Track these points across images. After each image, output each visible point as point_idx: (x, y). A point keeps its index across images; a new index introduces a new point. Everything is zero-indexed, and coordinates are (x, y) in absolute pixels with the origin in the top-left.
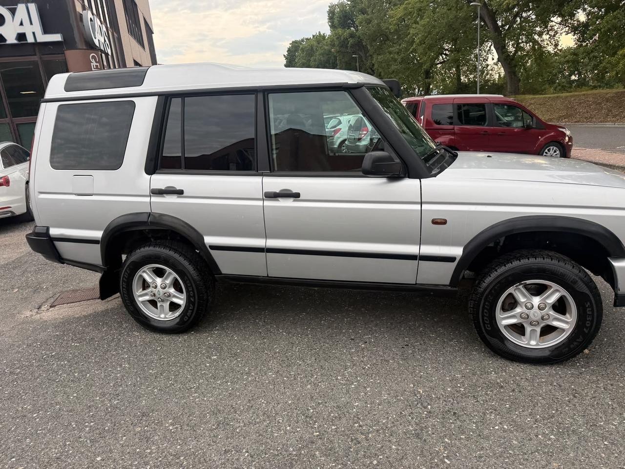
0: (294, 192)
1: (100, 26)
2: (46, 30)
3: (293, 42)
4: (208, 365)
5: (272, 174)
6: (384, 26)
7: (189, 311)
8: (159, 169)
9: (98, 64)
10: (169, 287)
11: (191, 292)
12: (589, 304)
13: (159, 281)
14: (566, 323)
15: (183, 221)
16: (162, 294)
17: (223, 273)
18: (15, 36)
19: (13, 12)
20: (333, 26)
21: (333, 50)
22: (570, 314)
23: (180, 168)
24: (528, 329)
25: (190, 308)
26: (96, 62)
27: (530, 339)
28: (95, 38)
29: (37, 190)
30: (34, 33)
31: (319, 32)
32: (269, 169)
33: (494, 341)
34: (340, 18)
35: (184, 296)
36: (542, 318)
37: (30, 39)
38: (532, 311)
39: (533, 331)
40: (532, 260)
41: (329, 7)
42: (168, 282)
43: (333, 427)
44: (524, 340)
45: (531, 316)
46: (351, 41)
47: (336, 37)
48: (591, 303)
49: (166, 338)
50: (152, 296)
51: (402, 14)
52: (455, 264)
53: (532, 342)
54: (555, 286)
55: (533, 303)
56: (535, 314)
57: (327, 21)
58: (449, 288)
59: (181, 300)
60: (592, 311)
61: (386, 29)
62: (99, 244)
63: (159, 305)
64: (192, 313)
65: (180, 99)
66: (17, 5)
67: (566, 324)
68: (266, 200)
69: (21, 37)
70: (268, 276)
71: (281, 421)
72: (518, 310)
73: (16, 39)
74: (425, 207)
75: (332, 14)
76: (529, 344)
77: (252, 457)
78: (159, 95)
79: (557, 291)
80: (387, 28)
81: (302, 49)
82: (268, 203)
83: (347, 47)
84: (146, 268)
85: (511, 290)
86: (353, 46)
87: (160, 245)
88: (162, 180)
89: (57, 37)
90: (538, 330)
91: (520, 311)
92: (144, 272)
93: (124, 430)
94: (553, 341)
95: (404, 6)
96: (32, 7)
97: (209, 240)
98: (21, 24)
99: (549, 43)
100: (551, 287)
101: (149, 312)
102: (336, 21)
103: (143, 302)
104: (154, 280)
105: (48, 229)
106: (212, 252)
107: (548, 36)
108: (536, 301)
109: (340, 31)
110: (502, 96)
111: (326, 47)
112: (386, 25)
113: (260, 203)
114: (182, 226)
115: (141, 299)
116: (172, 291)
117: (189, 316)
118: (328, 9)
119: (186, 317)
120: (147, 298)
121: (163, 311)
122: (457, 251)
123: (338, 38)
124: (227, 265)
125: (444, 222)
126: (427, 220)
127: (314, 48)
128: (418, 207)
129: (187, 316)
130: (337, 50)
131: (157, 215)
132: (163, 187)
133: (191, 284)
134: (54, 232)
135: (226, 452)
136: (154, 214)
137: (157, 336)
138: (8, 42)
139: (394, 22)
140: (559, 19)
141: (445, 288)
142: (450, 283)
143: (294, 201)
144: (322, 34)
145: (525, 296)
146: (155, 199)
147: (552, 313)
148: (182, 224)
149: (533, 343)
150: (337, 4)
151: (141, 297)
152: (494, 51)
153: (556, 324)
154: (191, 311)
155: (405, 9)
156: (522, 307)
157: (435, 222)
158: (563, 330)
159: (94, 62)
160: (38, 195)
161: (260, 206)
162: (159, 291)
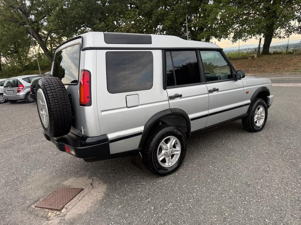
0: (216, 89)
10: (172, 147)
13: (168, 145)
17: (191, 131)
29: (100, 109)
32: (205, 81)
35: (179, 149)
39: (259, 121)
42: (173, 144)
44: (257, 125)
52: (249, 105)
54: (262, 106)
58: (247, 114)
59: (178, 151)
62: (141, 134)
63: (166, 159)
65: (169, 52)
68: (209, 93)
70: (205, 128)
74: (245, 88)
78: (162, 49)
82: (210, 95)
84: (164, 140)
92: (163, 143)
97: (191, 116)
101: (164, 165)
103: (161, 161)
104: (166, 146)
105: (106, 135)
106: (191, 122)
113: (207, 95)
117: (183, 157)
120: (163, 157)
121: (170, 162)
122: (250, 101)
125: (248, 92)
131: (173, 109)
132: (173, 95)
134: (111, 136)
142: (247, 112)
143: (217, 92)
145: (258, 111)
146: (171, 101)
151: (160, 159)
157: (246, 93)
158: (263, 118)
160: (101, 113)
161: (208, 96)
162: (170, 151)
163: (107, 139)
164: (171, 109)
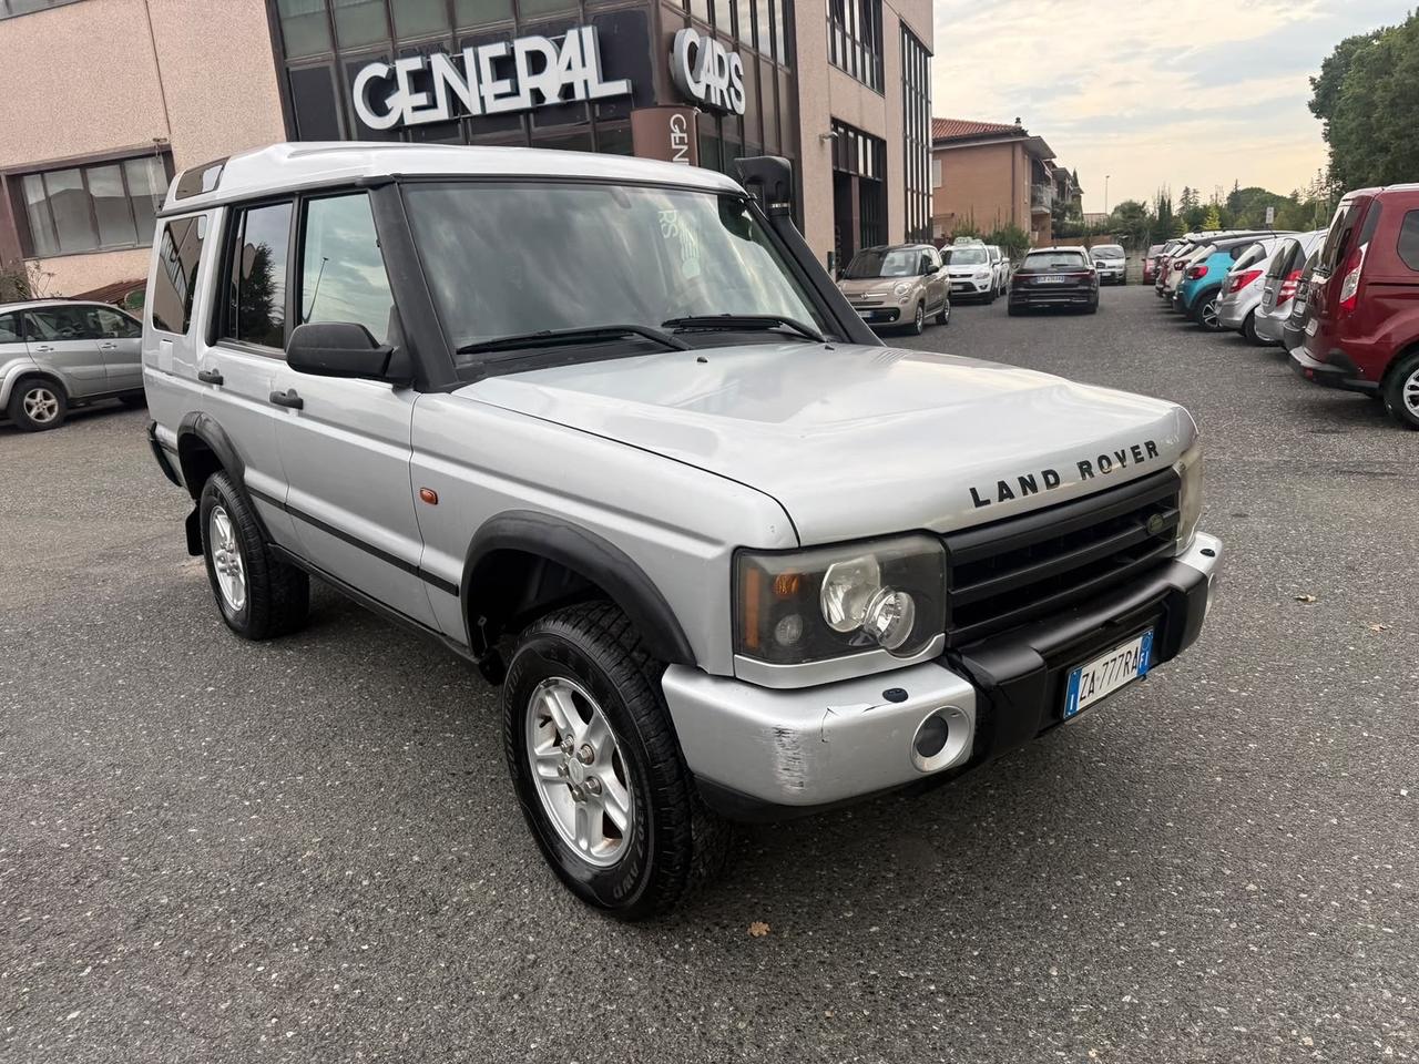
1: (720, 58)
2: (607, 75)
3: (1344, 43)
9: (685, 135)
18: (557, 89)
19: (560, 44)
26: (682, 131)
28: (698, 84)
30: (586, 82)
37: (580, 95)
52: (459, 601)
66: (565, 33)
69: (567, 90)
73: (559, 95)
81: (1360, 59)
89: (620, 87)
96: (588, 32)
98: (569, 67)
127: (1395, 53)
138: (547, 103)
159: (677, 130)
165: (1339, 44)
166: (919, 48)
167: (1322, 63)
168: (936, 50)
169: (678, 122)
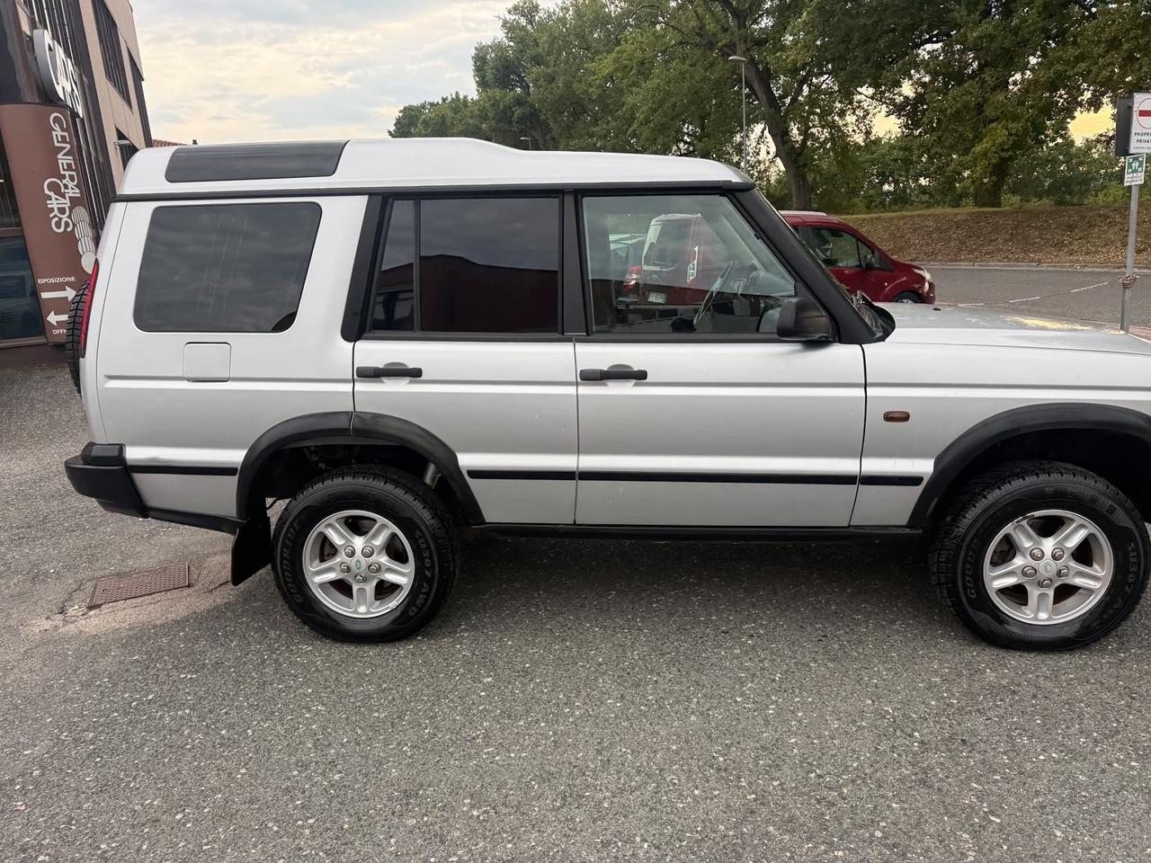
0: (636, 370)
3: (405, 109)
4: (483, 694)
5: (590, 337)
6: (578, 88)
7: (421, 596)
8: (370, 331)
9: (66, 134)
10: (379, 554)
11: (427, 560)
12: (1132, 545)
13: (359, 542)
14: (1096, 578)
15: (419, 427)
16: (364, 566)
17: (487, 521)
20: (483, 84)
21: (484, 126)
22: (1102, 565)
23: (412, 329)
24: (1034, 593)
25: (423, 591)
26: (63, 130)
27: (1038, 609)
28: (58, 84)
29: (102, 372)
31: (457, 93)
32: (585, 330)
33: (981, 618)
34: (497, 70)
35: (410, 568)
36: (1059, 574)
38: (1042, 563)
39: (1042, 596)
40: (1043, 477)
41: (476, 49)
42: (379, 542)
43: (775, 783)
44: (1028, 612)
45: (1041, 570)
46: (518, 112)
47: (490, 103)
48: (1136, 543)
49: (371, 652)
50: (343, 571)
51: (611, 68)
52: (920, 488)
53: (1039, 614)
54: (1078, 519)
55: (1044, 550)
56: (1047, 567)
57: (473, 74)
58: (906, 530)
59: (402, 576)
60: (1138, 556)
61: (582, 94)
62: (235, 474)
63: (355, 588)
64: (426, 600)
65: (412, 202)
67: (1096, 581)
68: (583, 385)
70: (575, 524)
71: (676, 781)
72: (1018, 561)
74: (871, 391)
75: (480, 61)
76: (1036, 618)
77: (657, 848)
78: (371, 193)
79: (1082, 526)
80: (586, 92)
81: (424, 121)
82: (587, 390)
83: (510, 122)
84: (333, 518)
85: (1008, 529)
86: (521, 120)
87: (365, 474)
88: (377, 352)
90: (1051, 593)
91: (1023, 563)
92: (330, 525)
93: (383, 826)
94: (1076, 610)
95: (614, 55)
97: (467, 460)
99: (856, 128)
100: (1073, 520)
101: (334, 604)
102: (489, 76)
103: (322, 586)
104: (348, 540)
105: (121, 447)
106: (472, 483)
107: (855, 118)
108: (1048, 544)
109: (497, 93)
110: (824, 214)
111: (470, 121)
112: (583, 86)
113: (571, 390)
114: (420, 436)
115: (318, 579)
116: (384, 559)
117: (420, 606)
118: (473, 52)
119: (413, 608)
120: (332, 576)
121: (362, 601)
122: (925, 467)
123: (493, 105)
124: (497, 506)
125: (905, 417)
126: (876, 415)
127: (448, 121)
128: (860, 392)
129: (417, 607)
130: (491, 126)
131: (367, 417)
132: (380, 364)
133: (428, 545)
134: (134, 454)
135: (605, 844)
136: (362, 415)
137: (351, 649)
139: (598, 81)
140: (871, 91)
141: (900, 531)
142: (909, 522)
143: (636, 385)
144: (462, 97)
145: (1030, 538)
146: (362, 387)
147: (1073, 564)
148: (419, 432)
149: (1043, 615)
150: (490, 44)
151: (318, 576)
152: (770, 139)
153: (1078, 581)
154: (424, 596)
155: (616, 60)
156: (1024, 556)
157: (889, 417)
158: (1090, 591)
159: (58, 129)
160: (105, 382)
161: (572, 395)
162: (358, 561)
163: (120, 459)
164: (360, 416)
165: (402, 109)
166: (138, 77)
167: (394, 121)
168: (144, 76)
169: (56, 120)
